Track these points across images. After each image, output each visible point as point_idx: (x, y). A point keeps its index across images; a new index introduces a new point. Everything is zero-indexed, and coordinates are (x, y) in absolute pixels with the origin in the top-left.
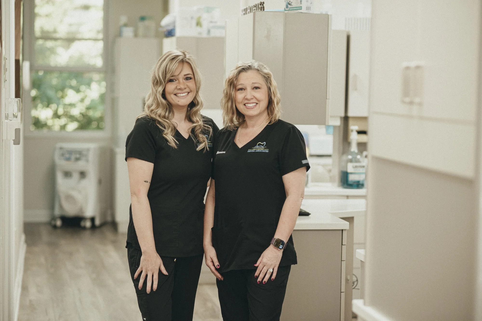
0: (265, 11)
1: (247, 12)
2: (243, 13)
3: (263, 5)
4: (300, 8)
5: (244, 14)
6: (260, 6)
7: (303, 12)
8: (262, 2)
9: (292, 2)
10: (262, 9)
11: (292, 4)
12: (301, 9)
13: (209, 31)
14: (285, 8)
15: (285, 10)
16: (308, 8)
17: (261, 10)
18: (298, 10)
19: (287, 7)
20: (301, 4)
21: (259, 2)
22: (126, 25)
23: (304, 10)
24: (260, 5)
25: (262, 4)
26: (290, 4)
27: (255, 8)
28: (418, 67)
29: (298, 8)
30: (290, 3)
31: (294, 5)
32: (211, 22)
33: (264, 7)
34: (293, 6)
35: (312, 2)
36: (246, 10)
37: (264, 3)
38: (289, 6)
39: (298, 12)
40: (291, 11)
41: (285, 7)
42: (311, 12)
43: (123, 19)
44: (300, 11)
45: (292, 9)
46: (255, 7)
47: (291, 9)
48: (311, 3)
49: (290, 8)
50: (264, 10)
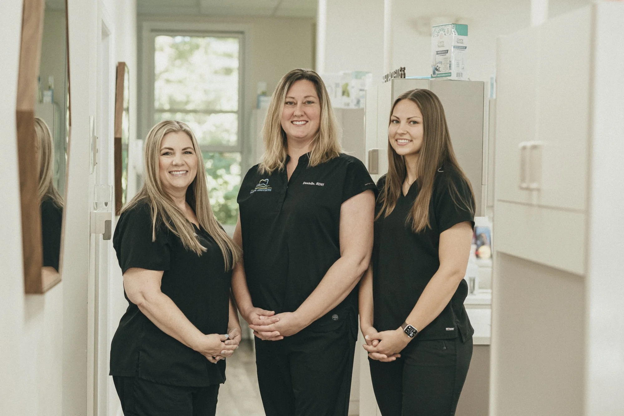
0: (406, 79)
1: (389, 79)
2: (384, 81)
3: (404, 71)
4: (450, 74)
5: (386, 82)
6: (400, 73)
7: (452, 79)
8: (403, 67)
9: (440, 67)
10: (403, 76)
11: (441, 69)
12: (451, 76)
13: (358, 102)
14: (431, 75)
15: (432, 77)
16: (458, 75)
17: (401, 77)
18: (447, 77)
19: (434, 73)
20: (450, 70)
21: (399, 68)
22: (264, 94)
23: (454, 77)
24: (401, 71)
25: (402, 70)
26: (437, 70)
27: (396, 75)
28: (534, 147)
29: (447, 75)
30: (437, 68)
31: (442, 70)
32: (361, 90)
33: (405, 74)
34: (442, 72)
35: (464, 67)
36: (387, 77)
37: (404, 68)
38: (437, 72)
39: (446, 79)
40: (439, 78)
41: (432, 73)
42: (462, 79)
43: (262, 87)
44: (449, 78)
45: (441, 75)
46: (396, 73)
47: (438, 76)
48: (463, 69)
49: (437, 74)
50: (405, 77)
